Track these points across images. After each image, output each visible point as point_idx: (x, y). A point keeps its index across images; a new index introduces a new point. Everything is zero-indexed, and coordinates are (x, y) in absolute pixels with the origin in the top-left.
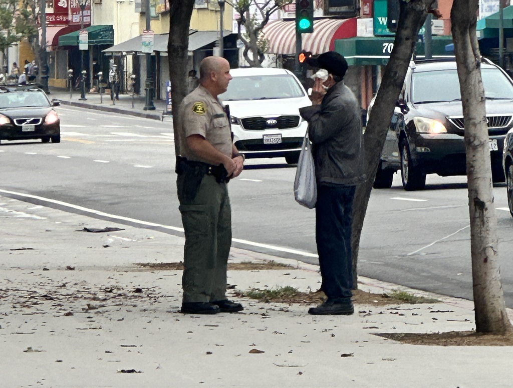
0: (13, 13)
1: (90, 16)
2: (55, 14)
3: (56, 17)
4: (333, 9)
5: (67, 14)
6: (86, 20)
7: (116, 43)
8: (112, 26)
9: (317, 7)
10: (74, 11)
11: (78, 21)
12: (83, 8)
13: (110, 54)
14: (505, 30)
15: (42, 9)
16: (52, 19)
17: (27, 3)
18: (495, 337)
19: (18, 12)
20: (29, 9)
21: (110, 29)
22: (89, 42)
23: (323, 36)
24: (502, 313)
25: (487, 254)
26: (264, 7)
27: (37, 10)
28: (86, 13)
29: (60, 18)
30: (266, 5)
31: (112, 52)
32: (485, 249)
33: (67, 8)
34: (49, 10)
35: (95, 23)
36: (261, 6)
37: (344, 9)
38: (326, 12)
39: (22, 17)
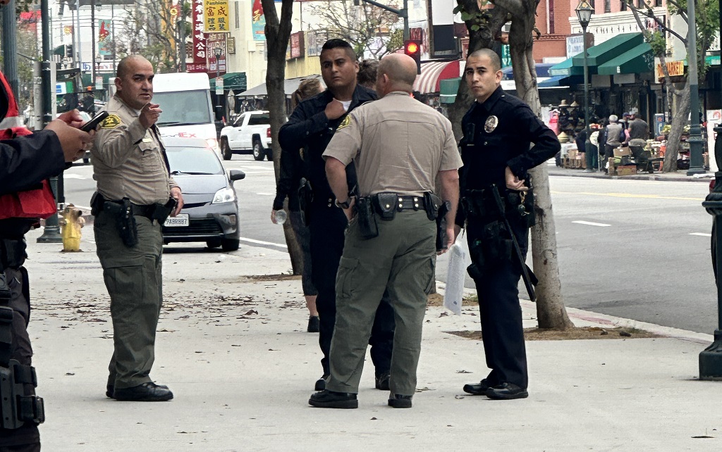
0: (158, 63)
1: (225, 65)
2: (195, 64)
3: (195, 66)
4: (438, 53)
5: (205, 64)
6: (221, 68)
7: (248, 88)
8: (245, 73)
9: (424, 51)
10: (211, 60)
11: (215, 69)
12: (218, 57)
13: (244, 98)
14: (589, 68)
15: (183, 59)
16: (192, 68)
17: (169, 55)
18: (555, 332)
19: (162, 63)
20: (171, 60)
21: (243, 76)
22: (224, 88)
23: (430, 77)
24: (561, 310)
25: (547, 257)
26: (377, 52)
27: (178, 60)
28: (221, 62)
29: (200, 67)
30: (378, 51)
31: (245, 96)
32: (544, 252)
33: (205, 58)
34: (189, 60)
35: (230, 71)
36: (375, 52)
37: (447, 53)
38: (432, 56)
39: (165, 66)
